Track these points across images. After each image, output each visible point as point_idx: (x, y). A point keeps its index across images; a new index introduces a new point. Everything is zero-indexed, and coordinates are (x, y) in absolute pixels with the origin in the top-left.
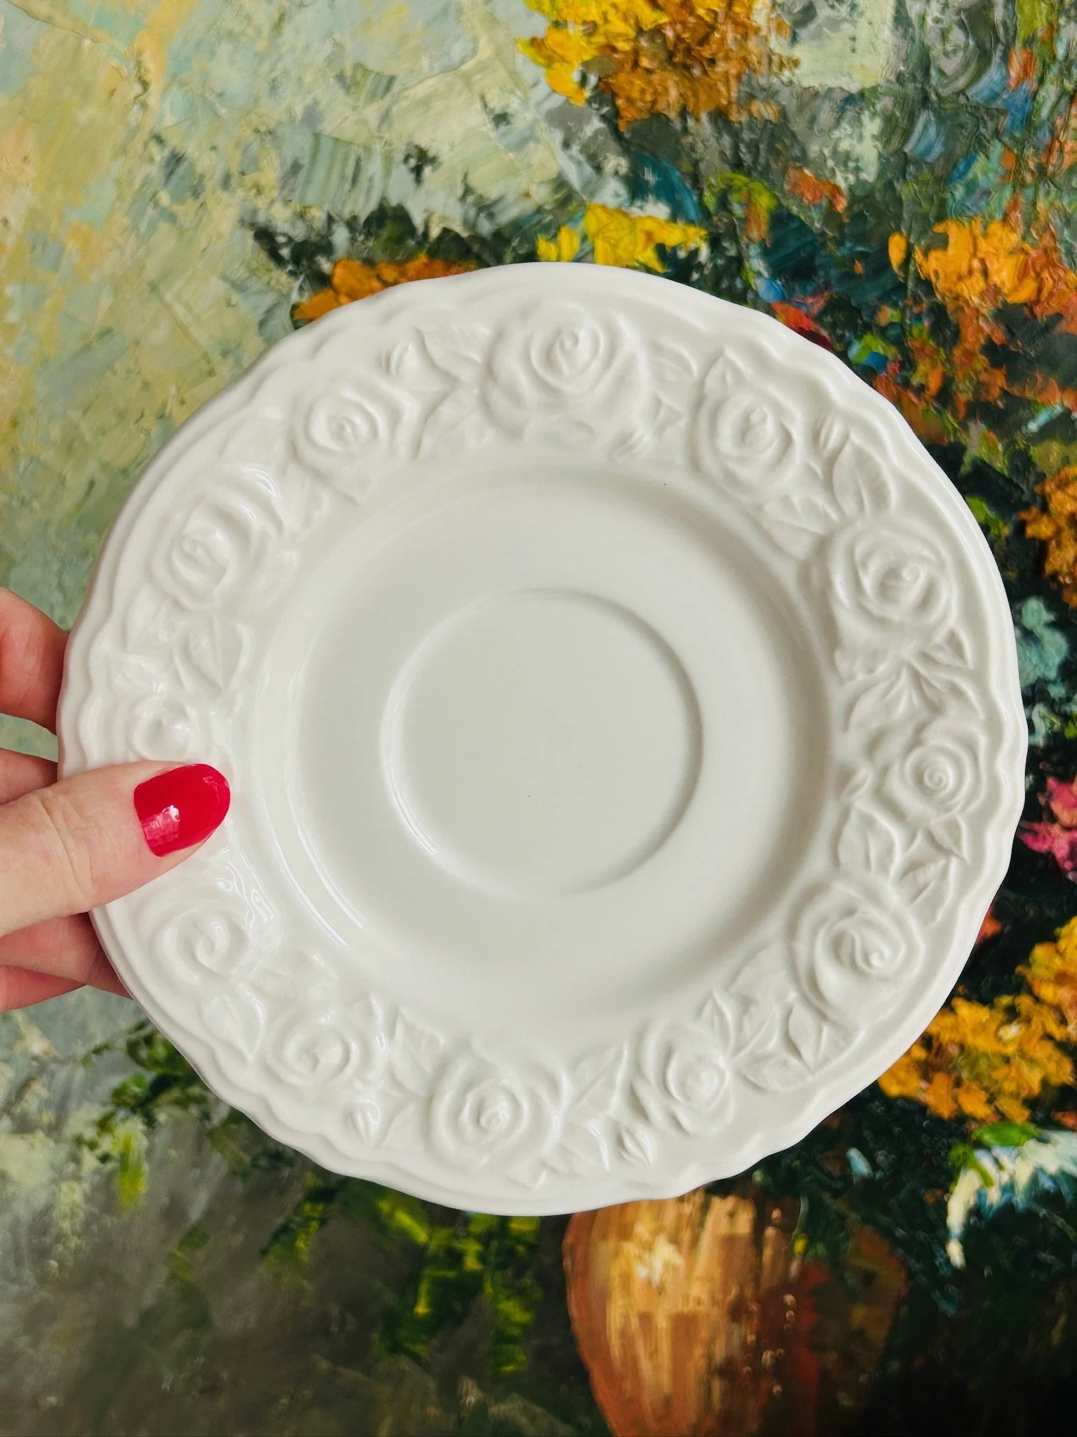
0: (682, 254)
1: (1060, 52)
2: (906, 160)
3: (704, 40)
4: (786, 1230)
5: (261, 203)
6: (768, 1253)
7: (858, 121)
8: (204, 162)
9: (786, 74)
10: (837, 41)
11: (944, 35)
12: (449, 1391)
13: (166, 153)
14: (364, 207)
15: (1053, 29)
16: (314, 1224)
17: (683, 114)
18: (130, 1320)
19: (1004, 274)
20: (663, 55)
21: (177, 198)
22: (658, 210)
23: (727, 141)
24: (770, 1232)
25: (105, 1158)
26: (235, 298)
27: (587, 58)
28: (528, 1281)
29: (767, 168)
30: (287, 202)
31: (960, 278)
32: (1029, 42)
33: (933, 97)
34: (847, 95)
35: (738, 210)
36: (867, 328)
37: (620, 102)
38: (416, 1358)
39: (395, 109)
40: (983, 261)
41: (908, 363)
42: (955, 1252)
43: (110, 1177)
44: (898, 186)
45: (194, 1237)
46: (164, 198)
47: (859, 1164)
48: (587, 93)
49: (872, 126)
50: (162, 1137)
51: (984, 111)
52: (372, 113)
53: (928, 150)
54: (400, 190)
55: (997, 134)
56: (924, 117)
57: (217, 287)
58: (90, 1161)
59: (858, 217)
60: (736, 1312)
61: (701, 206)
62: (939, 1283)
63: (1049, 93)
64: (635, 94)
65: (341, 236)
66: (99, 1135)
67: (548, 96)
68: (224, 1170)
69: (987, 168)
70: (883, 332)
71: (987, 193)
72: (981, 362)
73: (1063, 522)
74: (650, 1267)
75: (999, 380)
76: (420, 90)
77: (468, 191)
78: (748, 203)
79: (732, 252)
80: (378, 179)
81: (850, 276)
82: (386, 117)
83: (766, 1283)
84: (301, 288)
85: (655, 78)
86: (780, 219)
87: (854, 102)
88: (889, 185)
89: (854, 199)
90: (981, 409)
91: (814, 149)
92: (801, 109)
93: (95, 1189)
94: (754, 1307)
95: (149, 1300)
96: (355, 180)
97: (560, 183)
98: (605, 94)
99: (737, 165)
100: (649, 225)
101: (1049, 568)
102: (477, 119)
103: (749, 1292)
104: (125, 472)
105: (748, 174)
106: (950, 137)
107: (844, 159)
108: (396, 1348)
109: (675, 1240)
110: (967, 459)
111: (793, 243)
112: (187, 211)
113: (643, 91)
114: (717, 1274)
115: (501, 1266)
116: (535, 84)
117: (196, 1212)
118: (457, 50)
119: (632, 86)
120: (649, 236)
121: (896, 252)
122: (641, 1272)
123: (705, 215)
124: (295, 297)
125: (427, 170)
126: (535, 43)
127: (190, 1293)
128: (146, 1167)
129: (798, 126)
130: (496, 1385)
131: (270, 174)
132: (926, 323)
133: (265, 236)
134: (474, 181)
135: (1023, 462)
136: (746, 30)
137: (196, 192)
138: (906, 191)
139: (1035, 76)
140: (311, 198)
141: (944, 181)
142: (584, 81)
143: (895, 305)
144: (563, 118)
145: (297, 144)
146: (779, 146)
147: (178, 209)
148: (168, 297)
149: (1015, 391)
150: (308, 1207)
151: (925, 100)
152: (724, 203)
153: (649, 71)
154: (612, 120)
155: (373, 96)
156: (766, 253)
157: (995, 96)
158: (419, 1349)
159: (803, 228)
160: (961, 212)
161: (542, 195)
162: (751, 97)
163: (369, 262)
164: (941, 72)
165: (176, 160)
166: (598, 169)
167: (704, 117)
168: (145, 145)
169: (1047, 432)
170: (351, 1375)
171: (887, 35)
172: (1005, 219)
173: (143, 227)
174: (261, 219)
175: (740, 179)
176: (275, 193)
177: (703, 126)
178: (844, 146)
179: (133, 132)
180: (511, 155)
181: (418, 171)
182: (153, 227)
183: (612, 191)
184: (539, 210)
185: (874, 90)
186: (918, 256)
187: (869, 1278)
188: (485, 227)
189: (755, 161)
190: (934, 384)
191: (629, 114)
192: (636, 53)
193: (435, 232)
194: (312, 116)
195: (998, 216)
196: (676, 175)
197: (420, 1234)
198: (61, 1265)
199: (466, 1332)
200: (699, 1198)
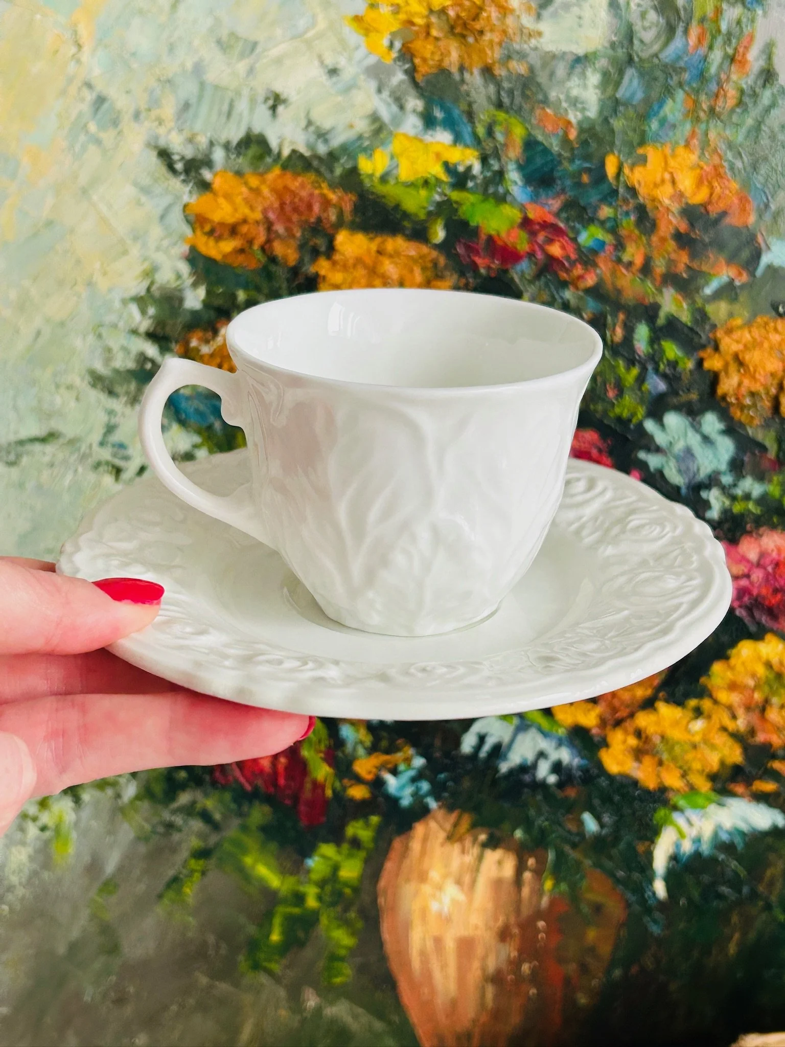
0: (461, 169)
1: (724, 27)
2: (617, 102)
3: (476, 18)
4: (538, 873)
5: (162, 131)
6: (526, 891)
7: (583, 75)
8: (121, 102)
9: (533, 42)
10: (568, 19)
11: (643, 15)
12: (295, 996)
13: (94, 95)
14: (235, 134)
15: (718, 12)
16: (197, 875)
17: (462, 69)
18: (61, 949)
19: (686, 183)
20: (446, 28)
21: (102, 127)
22: (443, 137)
23: (492, 89)
24: (527, 875)
25: (43, 829)
26: (144, 199)
27: (394, 29)
28: (352, 915)
29: (520, 108)
30: (181, 131)
31: (656, 186)
32: (702, 20)
33: (636, 59)
34: (574, 57)
35: (500, 137)
36: (592, 220)
37: (417, 61)
38: (270, 973)
39: (257, 65)
40: (671, 174)
41: (620, 245)
42: (660, 888)
43: (47, 843)
44: (611, 121)
45: (109, 886)
46: (93, 127)
47: (591, 824)
48: (394, 54)
49: (594, 78)
50: (86, 813)
51: (670, 69)
52: (242, 67)
53: (633, 94)
54: (261, 123)
55: (680, 85)
56: (630, 73)
57: (130, 191)
58: (32, 830)
59: (585, 143)
60: (504, 935)
61: (475, 135)
62: (648, 910)
63: (716, 56)
64: (428, 55)
65: (218, 155)
66: (40, 811)
67: (366, 56)
68: (132, 835)
69: (674, 108)
70: (602, 223)
71: (674, 126)
72: (672, 245)
73: (729, 358)
74: (441, 902)
75: (683, 259)
76: (274, 52)
77: (310, 123)
78: (508, 133)
79: (496, 167)
80: (246, 113)
81: (579, 185)
82: (251, 71)
83: (526, 911)
84: (190, 192)
85: (441, 44)
86: (530, 144)
87: (580, 61)
88: (606, 121)
89: (582, 130)
90: (671, 279)
91: (553, 95)
92: (544, 65)
93: (38, 851)
94: (516, 931)
95: (75, 933)
96: (229, 114)
97: (375, 118)
98: (406, 55)
99: (500, 105)
100: (438, 148)
101: (720, 391)
102: (316, 72)
103: (512, 920)
104: (62, 324)
105: (507, 112)
106: (648, 87)
107: (575, 102)
108: (256, 966)
109: (459, 882)
110: (662, 315)
111: (539, 161)
112: (108, 136)
113: (433, 53)
114: (490, 906)
115: (333, 904)
116: (357, 48)
117: (111, 866)
118: (302, 23)
119: (425, 50)
120: (438, 155)
121: (611, 169)
122: (434, 906)
123: (477, 141)
124: (186, 199)
125: (280, 109)
126: (358, 19)
127: (106, 929)
128: (74, 835)
129: (542, 78)
130: (330, 992)
131: (169, 110)
132: (633, 218)
133: (164, 155)
134: (315, 116)
135: (701, 316)
136: (505, 11)
137: (115, 123)
138: (618, 124)
139: (706, 44)
140: (198, 126)
141: (644, 117)
142: (391, 45)
143: (610, 205)
144: (377, 72)
145: (189, 89)
146: (528, 93)
147: (103, 135)
148: (95, 198)
149: (695, 265)
150: (192, 862)
151: (630, 61)
152: (490, 132)
153: (437, 39)
154: (411, 73)
155: (242, 56)
156: (521, 168)
157: (679, 58)
158: (275, 967)
159: (546, 151)
160: (657, 139)
161: (362, 126)
162: (509, 57)
163: (239, 174)
164: (642, 41)
165: (101, 100)
166: (402, 107)
167: (476, 72)
168: (80, 89)
169: (718, 295)
170: (223, 987)
171: (603, 14)
172: (687, 145)
173: (78, 147)
174: (162, 143)
175: (501, 116)
176: (172, 124)
177: (475, 79)
178: (575, 92)
179: (70, 80)
180: (340, 98)
181: (274, 108)
182: (84, 148)
183: (412, 124)
184: (360, 137)
185: (595, 54)
186: (626, 170)
187: (598, 909)
188: (322, 149)
189: (512, 103)
190: (639, 261)
191: (423, 69)
192: (428, 26)
193: (286, 152)
194: (198, 69)
195: (682, 143)
196: (456, 113)
197: (274, 881)
198: (11, 909)
199: (308, 953)
200: (476, 850)
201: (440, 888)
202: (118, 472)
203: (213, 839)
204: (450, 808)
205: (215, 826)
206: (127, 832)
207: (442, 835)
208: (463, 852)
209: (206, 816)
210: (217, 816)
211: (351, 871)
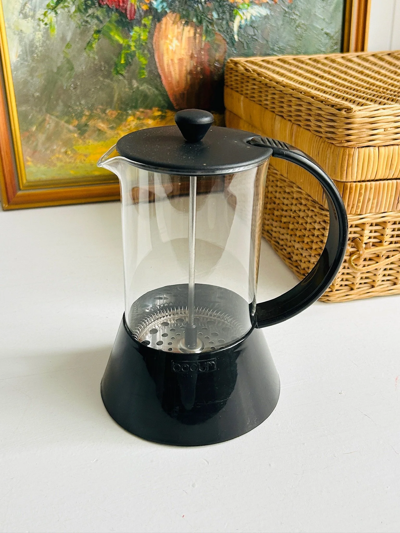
4: (201, 34)
6: (197, 41)
12: (130, 84)
16: (96, 40)
18: (55, 70)
24: (197, 35)
25: (46, 24)
28: (146, 52)
42: (236, 37)
43: (47, 30)
45: (69, 46)
47: (215, 15)
50: (59, 18)
58: (42, 25)
60: (192, 57)
62: (234, 45)
66: (44, 17)
68: (75, 26)
74: (172, 47)
83: (198, 48)
93: (44, 33)
94: (195, 55)
95: (59, 64)
103: (194, 52)
108: (117, 73)
109: (177, 39)
114: (187, 47)
115: (140, 49)
117: (68, 39)
122: (170, 48)
127: (69, 61)
128: (56, 27)
130: (141, 81)
150: (95, 35)
158: (123, 73)
170: (107, 81)
197: (121, 41)
198: (37, 55)
199: (133, 67)
200: (181, 27)
201: (171, 41)
203: (101, 26)
204: (174, 12)
205: (101, 22)
206: (73, 24)
207: (171, 22)
208: (178, 28)
209: (97, 18)
210: (101, 18)
211: (144, 36)
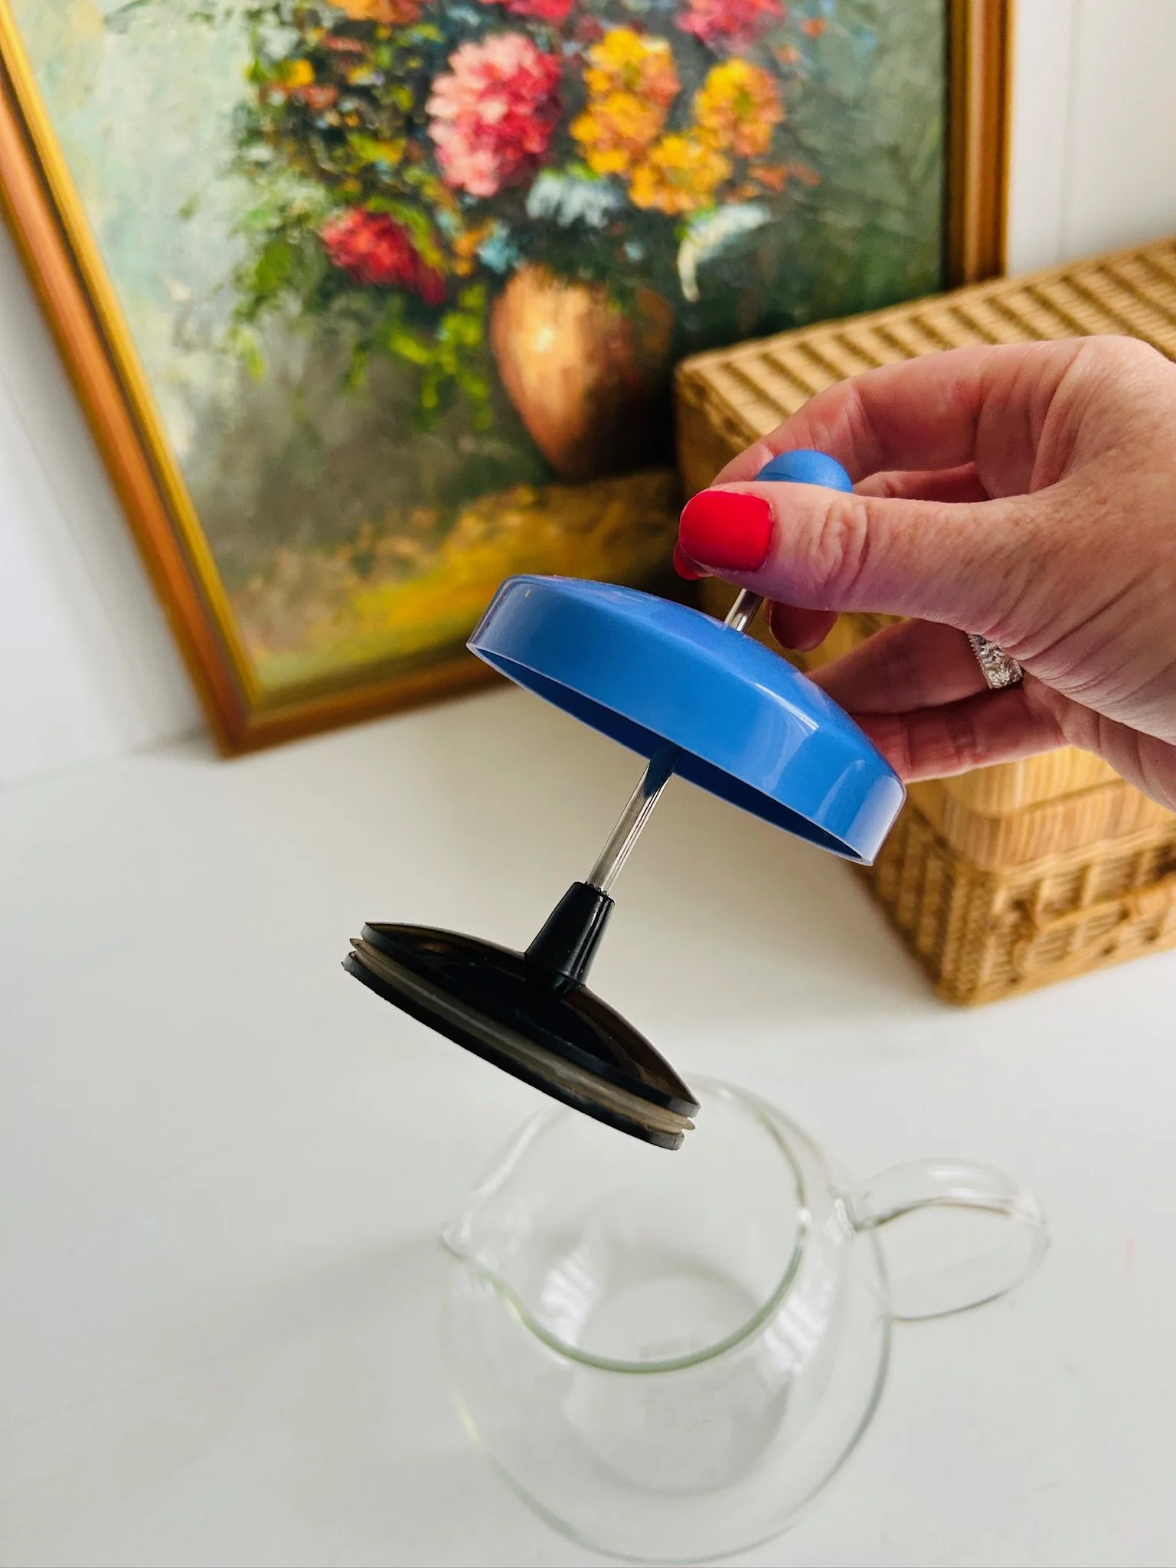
12: (454, 444)
16: (362, 367)
38: (435, 432)
42: (690, 292)
43: (246, 369)
47: (633, 252)
50: (268, 336)
62: (686, 313)
68: (305, 347)
74: (541, 342)
103: (593, 345)
108: (424, 431)
114: (577, 338)
115: (467, 366)
122: (535, 348)
127: (307, 427)
128: (265, 356)
130: (480, 435)
150: (357, 357)
170: (404, 451)
187: (651, 320)
197: (419, 357)
201: (537, 331)
202: (208, 18)
203: (367, 333)
205: (365, 323)
206: (301, 343)
207: (531, 289)
209: (357, 316)
210: (366, 315)
211: (472, 335)
